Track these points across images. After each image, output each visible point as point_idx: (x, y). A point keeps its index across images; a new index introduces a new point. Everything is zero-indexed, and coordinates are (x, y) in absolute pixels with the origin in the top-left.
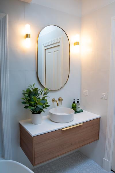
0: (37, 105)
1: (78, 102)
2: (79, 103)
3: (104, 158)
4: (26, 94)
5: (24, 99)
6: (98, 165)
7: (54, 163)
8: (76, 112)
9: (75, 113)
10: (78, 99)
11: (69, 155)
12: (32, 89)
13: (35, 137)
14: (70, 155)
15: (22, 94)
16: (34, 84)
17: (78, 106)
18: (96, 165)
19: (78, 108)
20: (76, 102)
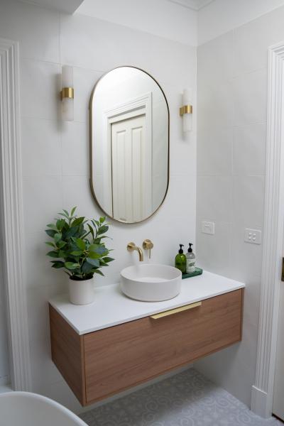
0: (84, 259)
1: (190, 250)
2: (193, 254)
3: (253, 386)
4: (55, 232)
5: (53, 246)
6: (239, 403)
7: (133, 398)
8: (185, 275)
9: (183, 278)
10: (190, 245)
11: (168, 380)
12: (70, 220)
13: (85, 337)
14: (173, 378)
15: (45, 233)
16: (74, 209)
17: (189, 262)
18: (235, 402)
19: (191, 265)
20: (185, 252)
